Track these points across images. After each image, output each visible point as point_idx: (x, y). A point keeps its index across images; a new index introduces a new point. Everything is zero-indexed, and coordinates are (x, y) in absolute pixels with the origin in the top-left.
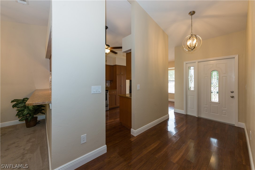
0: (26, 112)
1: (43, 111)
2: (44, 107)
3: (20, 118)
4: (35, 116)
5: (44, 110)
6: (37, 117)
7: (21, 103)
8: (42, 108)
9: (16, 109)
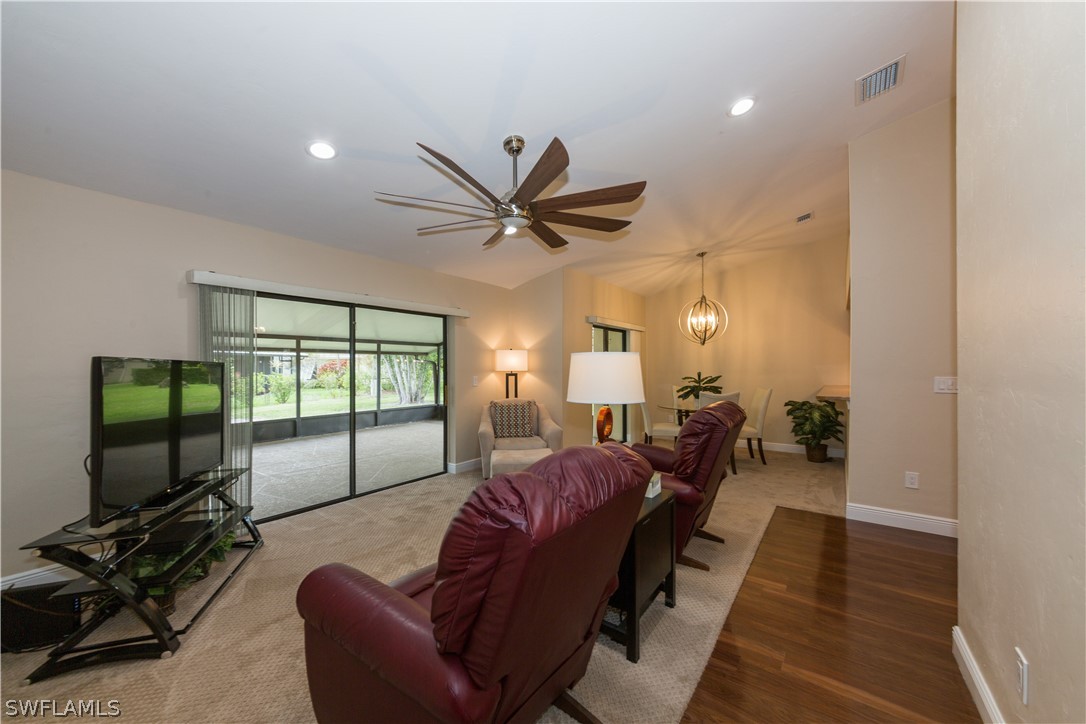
0: (807, 427)
1: (839, 435)
2: (842, 426)
3: (798, 438)
4: (823, 442)
5: (841, 432)
6: (825, 447)
7: (798, 409)
8: (838, 428)
9: (791, 417)
